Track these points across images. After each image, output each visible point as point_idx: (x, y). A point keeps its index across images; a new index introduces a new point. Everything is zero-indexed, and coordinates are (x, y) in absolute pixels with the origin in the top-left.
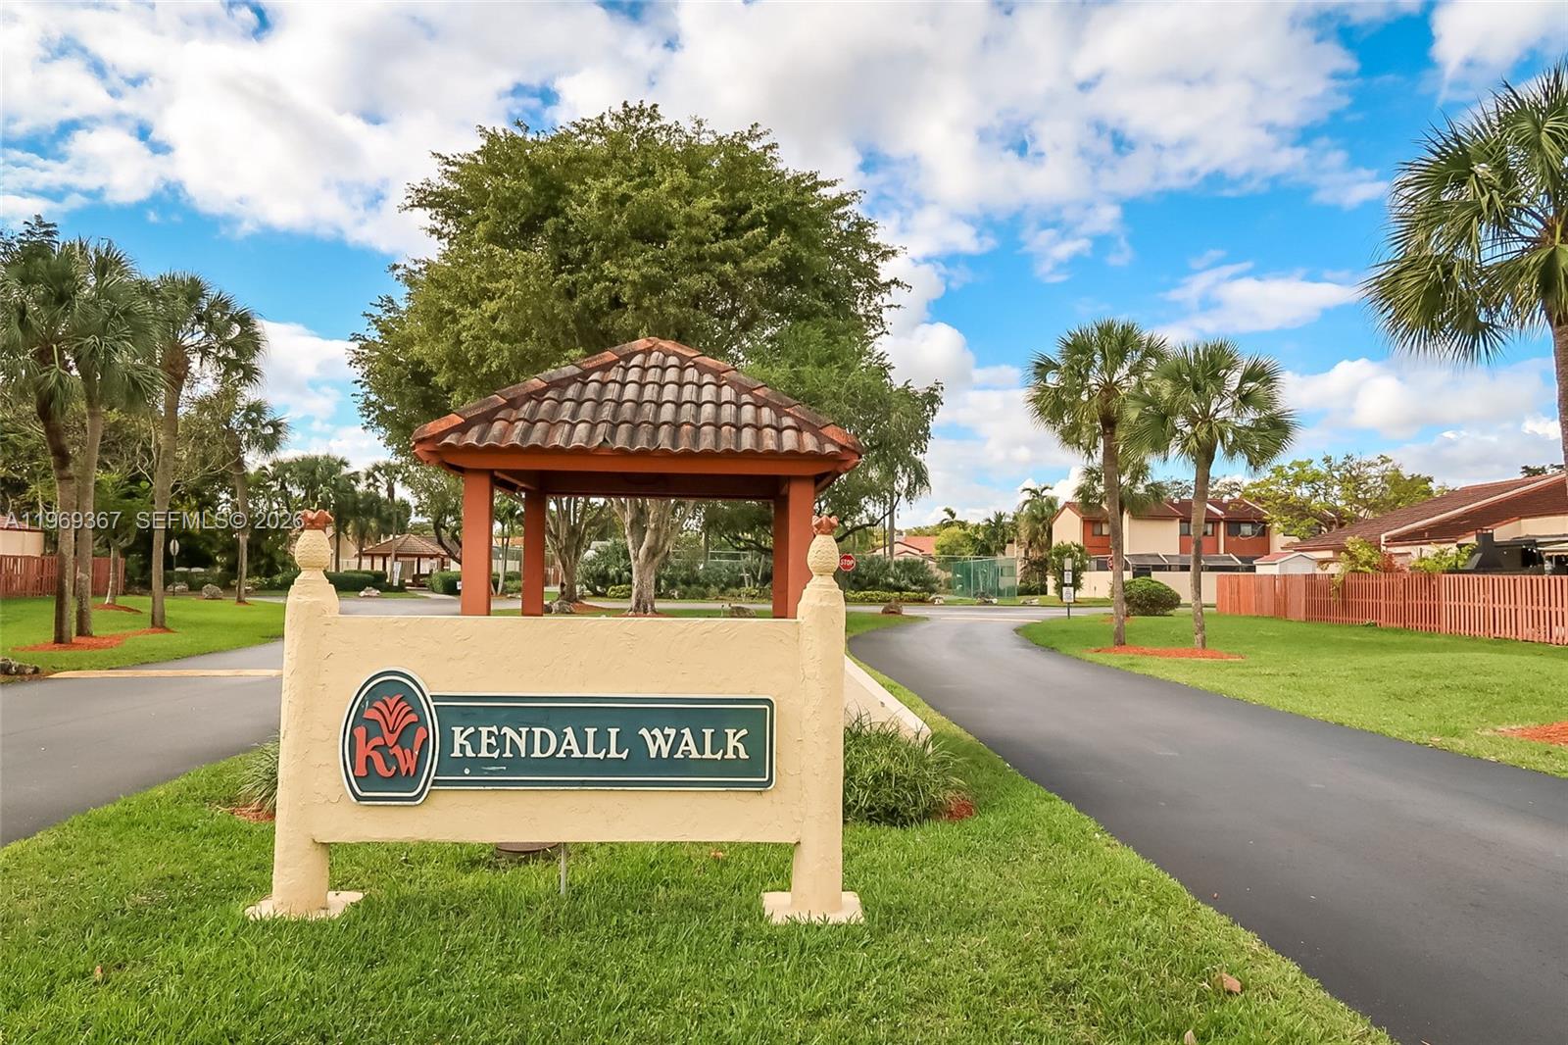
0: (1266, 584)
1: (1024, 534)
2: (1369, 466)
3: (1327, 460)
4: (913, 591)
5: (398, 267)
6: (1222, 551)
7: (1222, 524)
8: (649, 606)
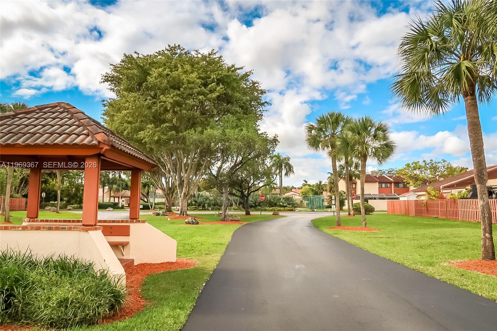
0: (402, 203)
1: (328, 188)
2: (438, 163)
3: (424, 161)
4: (289, 207)
5: (105, 101)
6: (393, 192)
7: (393, 184)
8: (185, 213)
